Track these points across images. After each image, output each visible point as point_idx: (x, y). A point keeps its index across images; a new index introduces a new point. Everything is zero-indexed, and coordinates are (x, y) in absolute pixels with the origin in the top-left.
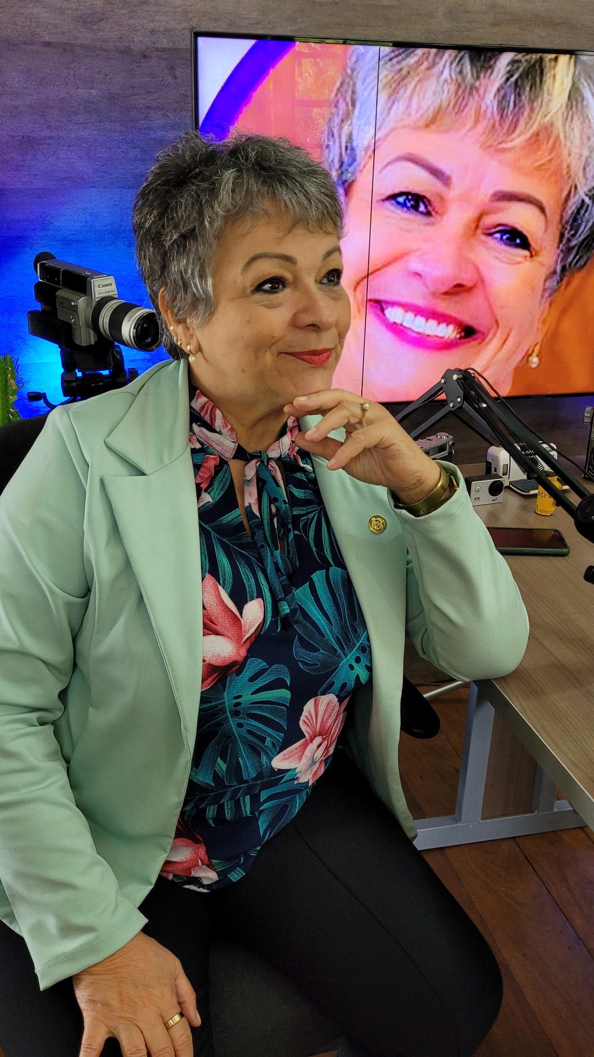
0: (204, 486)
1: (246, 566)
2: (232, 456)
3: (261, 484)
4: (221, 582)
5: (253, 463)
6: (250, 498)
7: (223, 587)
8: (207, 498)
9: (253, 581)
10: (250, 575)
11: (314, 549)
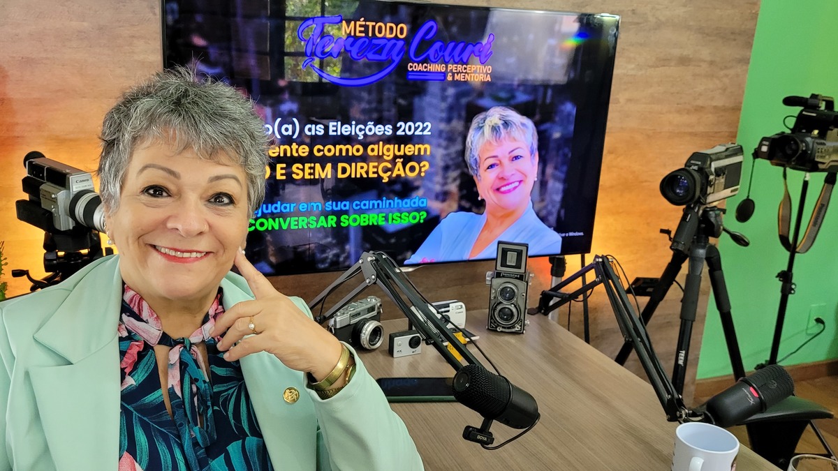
0: (127, 371)
1: (163, 444)
2: (157, 342)
3: (183, 366)
4: (138, 460)
5: (178, 349)
6: (172, 380)
7: (140, 464)
8: (130, 381)
9: (169, 456)
10: (167, 451)
11: (232, 422)
